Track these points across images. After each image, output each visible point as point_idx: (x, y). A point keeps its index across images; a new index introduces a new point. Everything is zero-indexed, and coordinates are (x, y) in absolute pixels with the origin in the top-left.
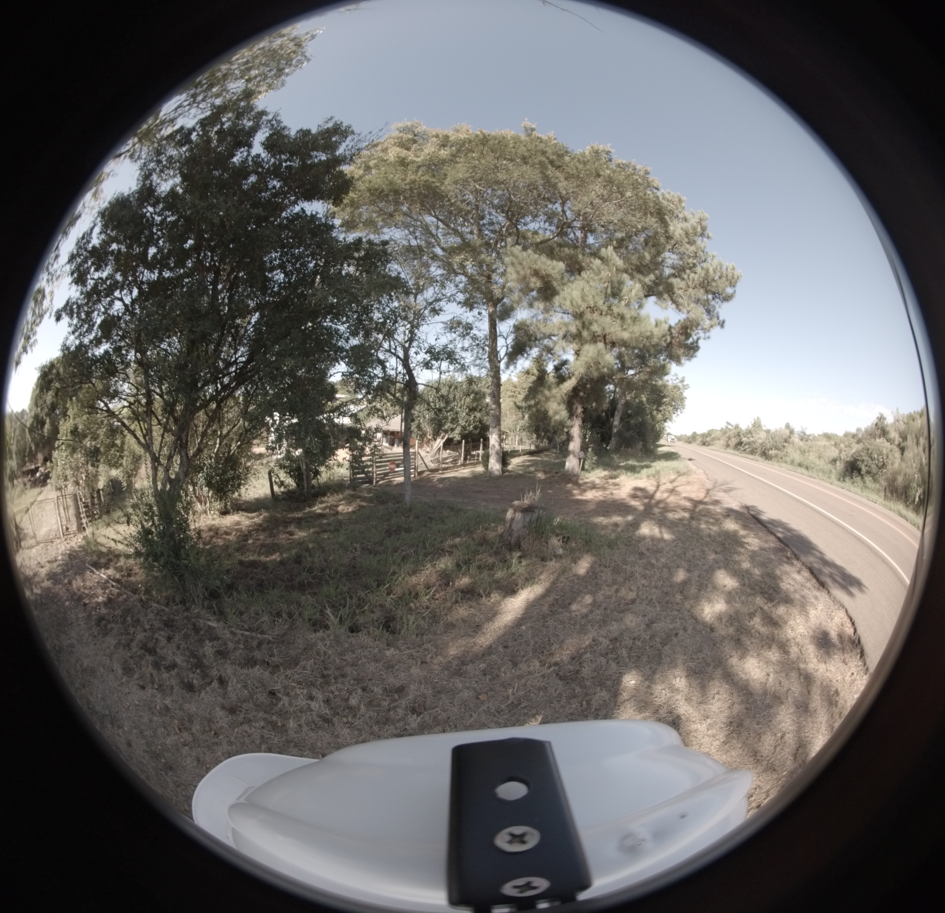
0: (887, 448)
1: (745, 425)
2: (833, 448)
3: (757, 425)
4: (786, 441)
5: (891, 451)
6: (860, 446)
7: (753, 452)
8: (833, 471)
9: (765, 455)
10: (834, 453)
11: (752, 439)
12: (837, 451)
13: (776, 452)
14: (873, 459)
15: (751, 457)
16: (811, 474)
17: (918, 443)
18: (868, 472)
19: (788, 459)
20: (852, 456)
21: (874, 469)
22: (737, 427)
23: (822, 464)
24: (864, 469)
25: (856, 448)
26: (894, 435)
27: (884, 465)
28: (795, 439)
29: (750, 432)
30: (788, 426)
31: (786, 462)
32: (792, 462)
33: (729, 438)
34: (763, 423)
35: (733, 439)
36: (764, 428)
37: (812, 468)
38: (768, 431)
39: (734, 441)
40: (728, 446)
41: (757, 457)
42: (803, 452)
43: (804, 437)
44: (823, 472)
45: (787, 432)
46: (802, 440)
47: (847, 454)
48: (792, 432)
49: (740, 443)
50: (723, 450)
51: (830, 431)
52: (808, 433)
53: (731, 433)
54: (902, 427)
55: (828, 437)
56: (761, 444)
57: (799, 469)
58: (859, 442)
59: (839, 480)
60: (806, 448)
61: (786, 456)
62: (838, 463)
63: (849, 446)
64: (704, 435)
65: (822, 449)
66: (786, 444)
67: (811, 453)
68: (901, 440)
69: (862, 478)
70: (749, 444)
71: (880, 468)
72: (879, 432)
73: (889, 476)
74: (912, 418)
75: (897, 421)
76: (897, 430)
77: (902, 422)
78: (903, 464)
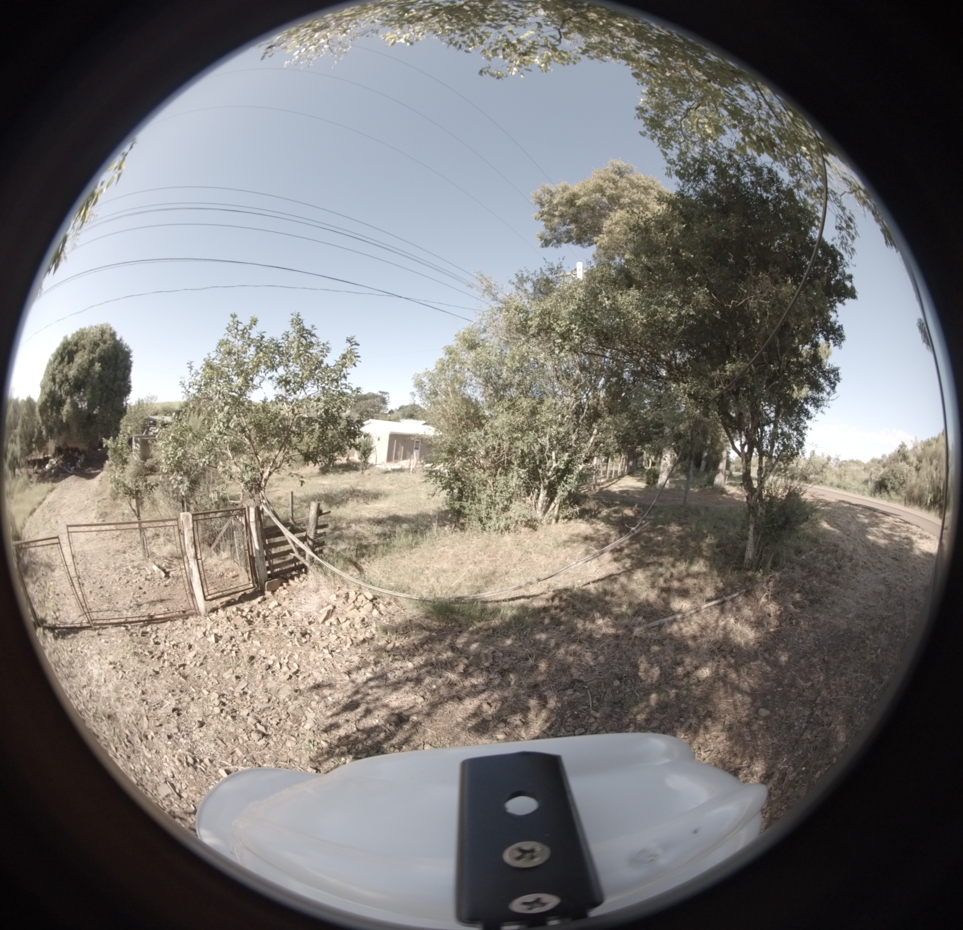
0: (906, 469)
2: (865, 472)
5: (910, 471)
8: (866, 489)
10: (866, 476)
12: (868, 474)
14: (896, 478)
18: (893, 488)
20: (880, 477)
21: (897, 486)
23: (855, 484)
24: (889, 486)
25: (882, 471)
26: (913, 459)
27: (904, 482)
42: (839, 476)
44: (858, 490)
46: (837, 465)
47: (876, 476)
54: (919, 451)
58: (884, 466)
59: (871, 495)
60: (842, 473)
62: (869, 483)
63: (878, 469)
65: (855, 473)
67: (847, 477)
68: (918, 462)
69: (889, 493)
71: (901, 485)
72: (901, 457)
73: (908, 489)
74: (928, 444)
75: (915, 447)
76: (915, 455)
77: (919, 448)
78: (919, 480)
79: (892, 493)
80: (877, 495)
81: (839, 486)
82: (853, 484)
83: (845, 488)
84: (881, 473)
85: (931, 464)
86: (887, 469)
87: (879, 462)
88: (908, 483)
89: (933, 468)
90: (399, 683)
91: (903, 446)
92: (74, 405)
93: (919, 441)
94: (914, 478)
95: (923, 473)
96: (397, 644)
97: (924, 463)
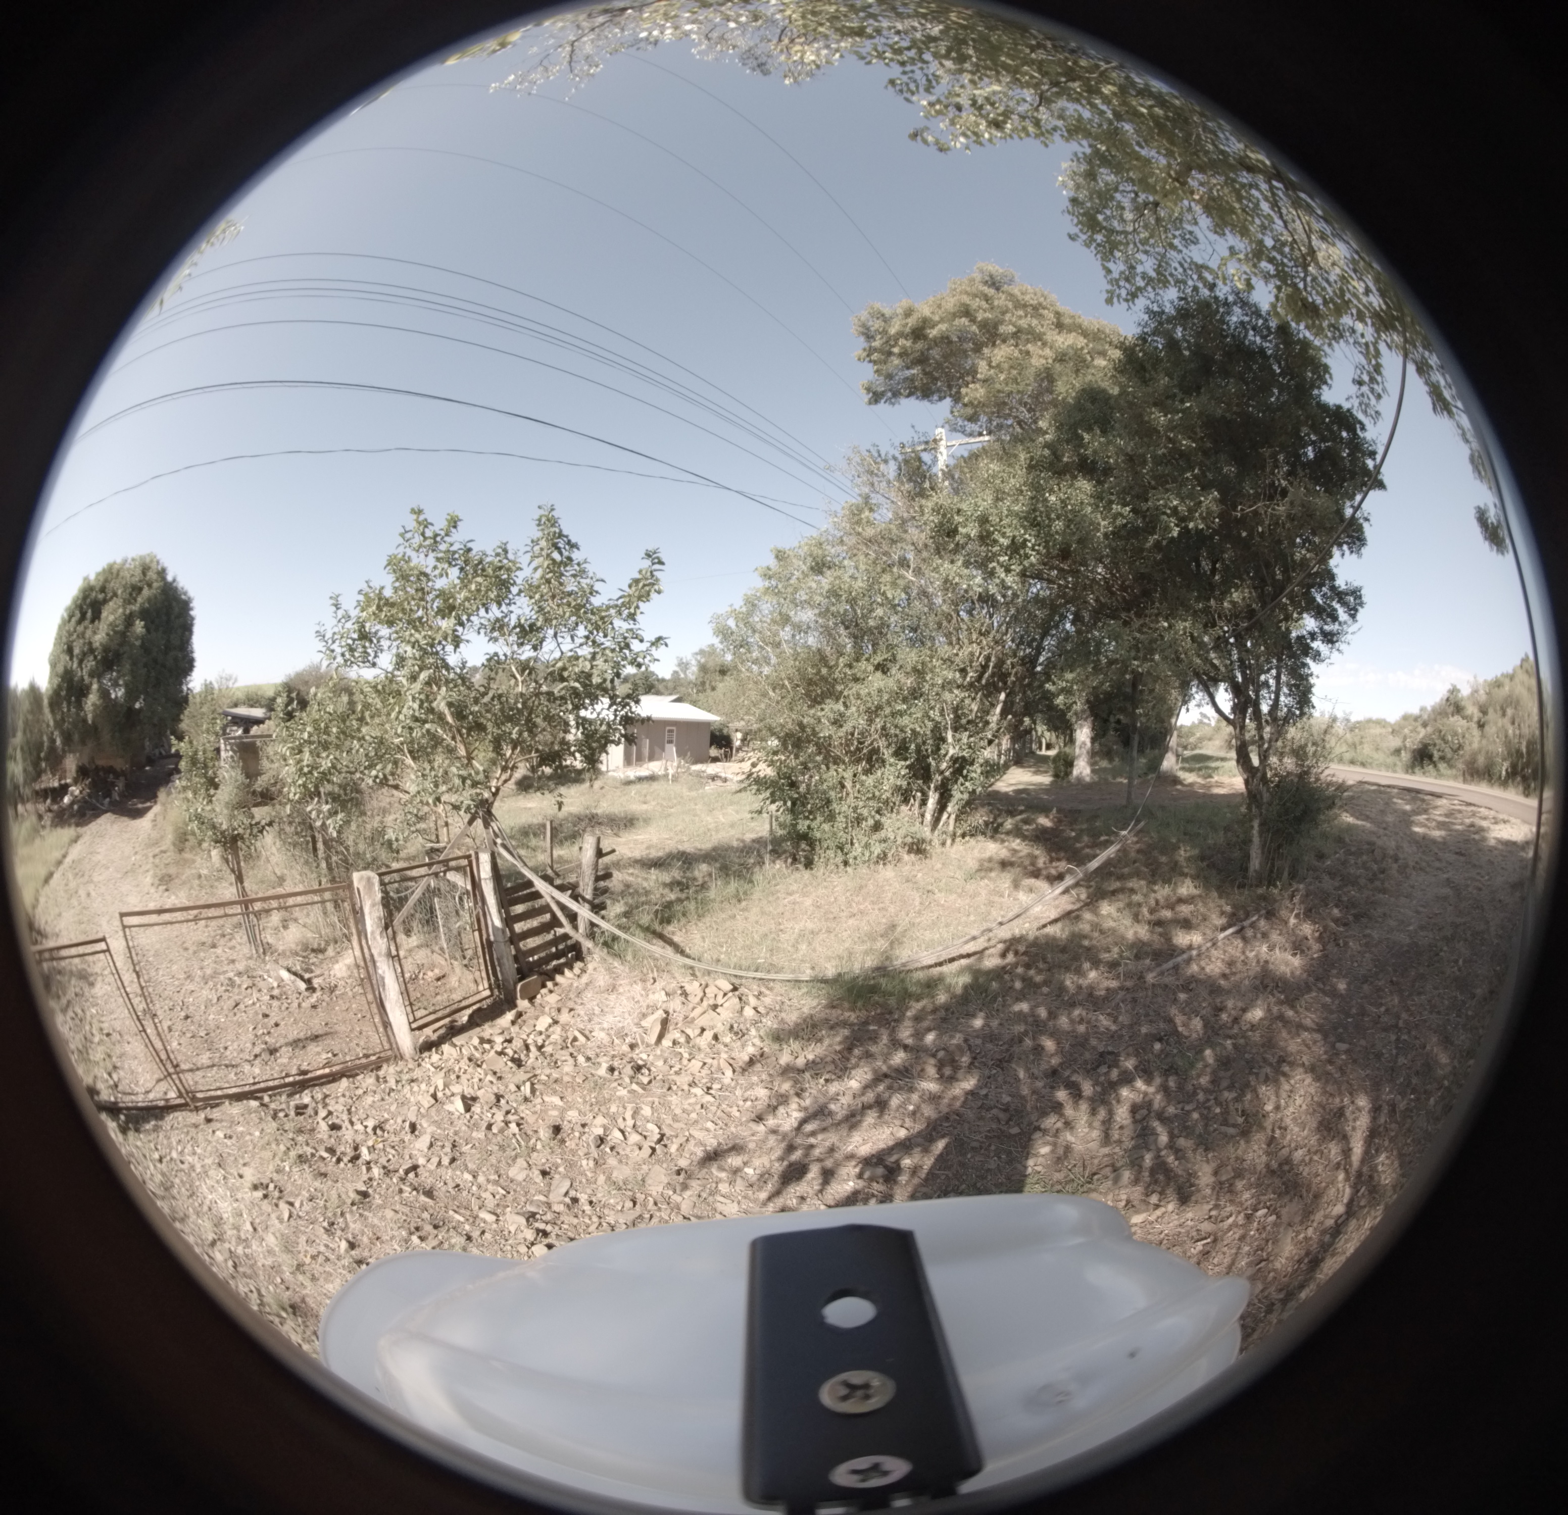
0: (1462, 727)
2: (1392, 736)
5: (1468, 729)
8: (1398, 763)
10: (1396, 742)
12: (1400, 740)
14: (1446, 742)
18: (1442, 758)
20: (1420, 742)
21: (1449, 754)
24: (1436, 755)
26: (1472, 710)
37: (1370, 764)
42: (1352, 746)
44: (1385, 765)
46: (1346, 730)
58: (1425, 725)
59: (1407, 772)
60: (1357, 740)
62: (1403, 753)
63: (1414, 731)
65: (1377, 740)
67: (1365, 746)
68: (1481, 714)
69: (1435, 766)
71: (1455, 751)
72: (1452, 709)
73: (1467, 757)
74: (1497, 684)
75: (1475, 691)
76: (1475, 702)
77: (1482, 692)
78: (1484, 742)
79: (1442, 766)
80: (1417, 770)
81: (1352, 762)
82: (1376, 756)
83: (1363, 765)
84: (1421, 735)
85: (1504, 714)
86: (1429, 729)
87: (1416, 719)
88: (1467, 748)
89: (1506, 721)
90: (853, 1115)
91: (1454, 691)
92: (104, 694)
93: (1481, 680)
94: (1476, 740)
95: (1491, 730)
96: (811, 1057)
97: (1492, 715)
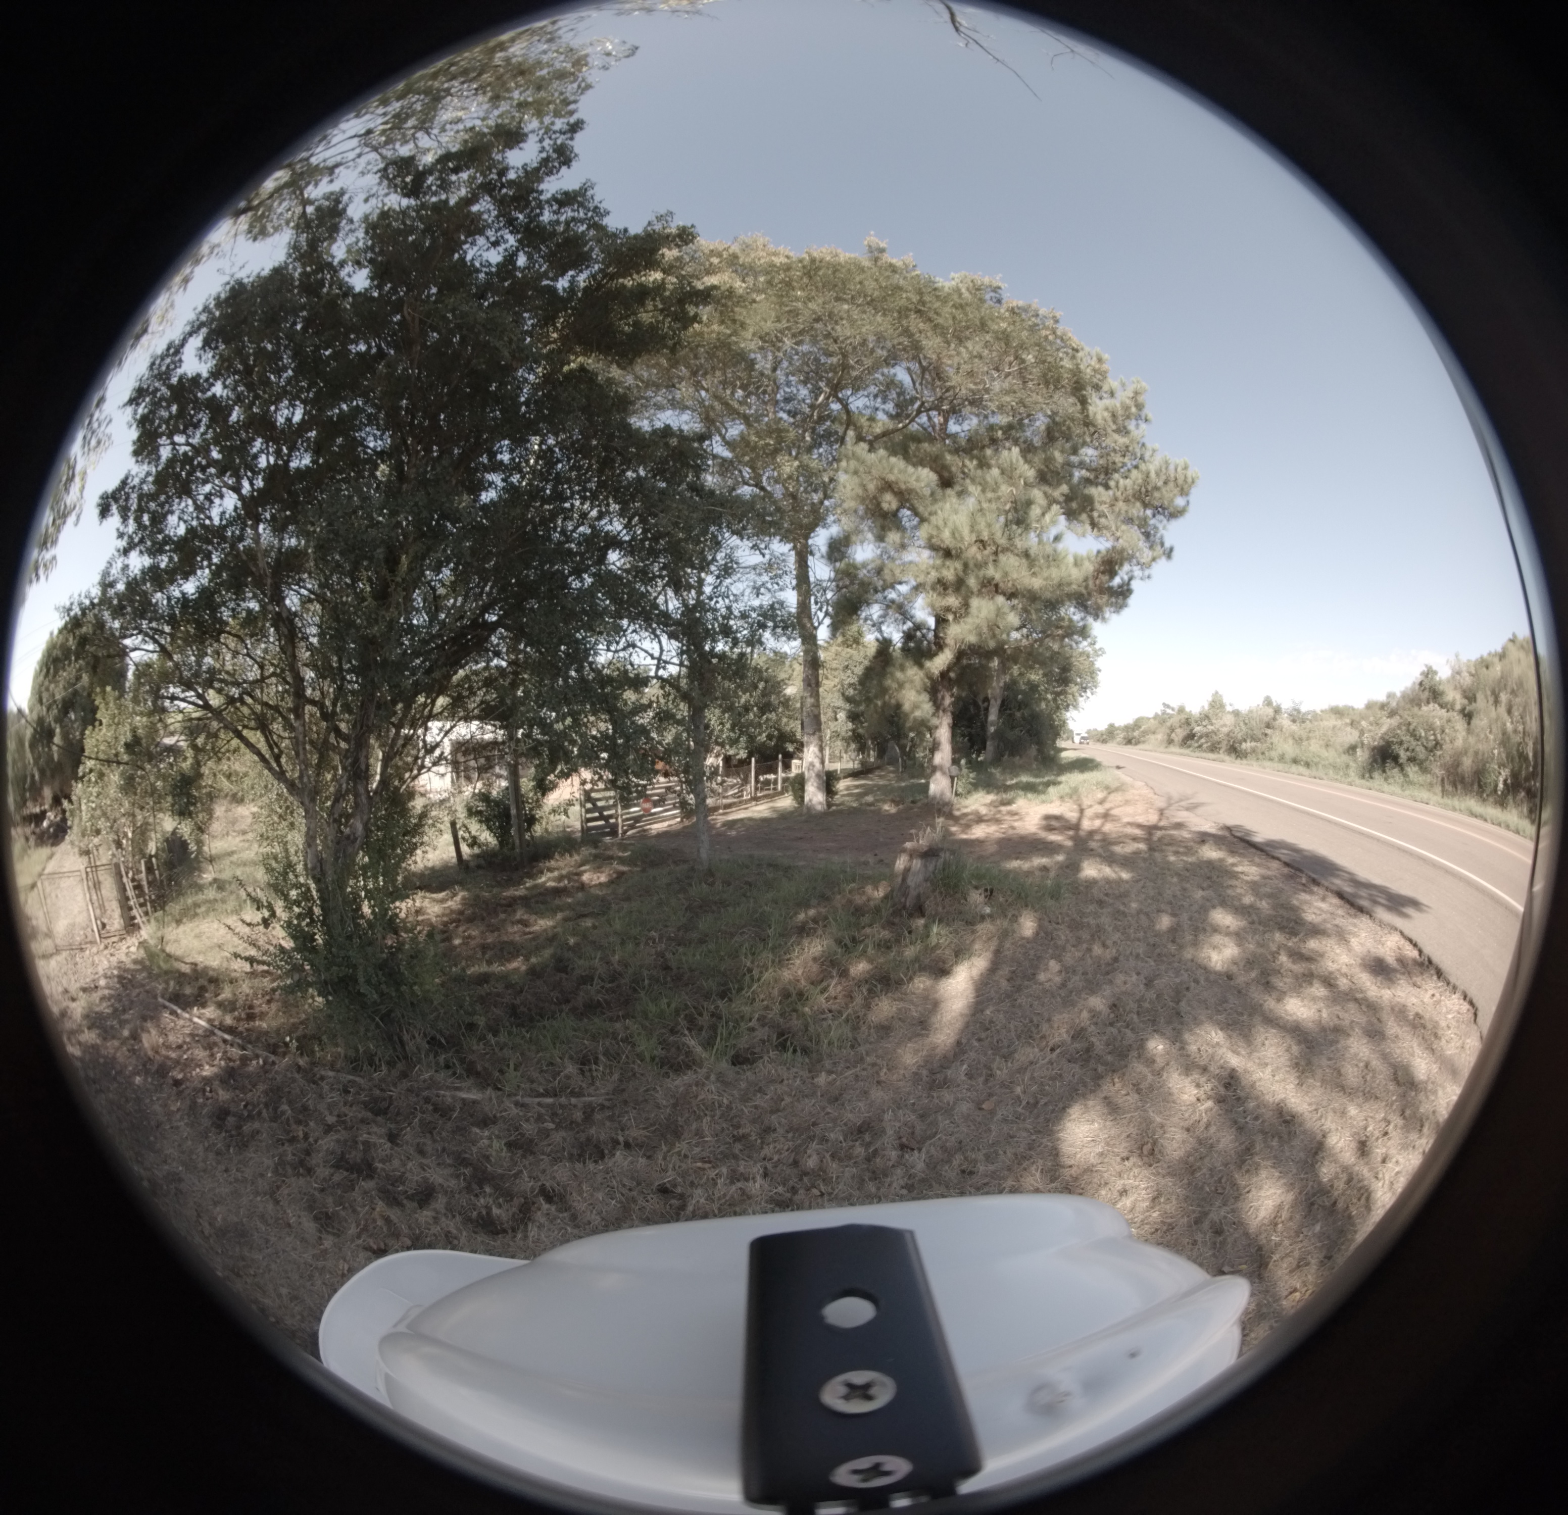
0: (1440, 719)
1: (1196, 706)
2: (1349, 729)
3: (1217, 704)
4: (1268, 726)
5: (1449, 721)
6: (1394, 721)
7: (1214, 748)
8: (1352, 764)
9: (1235, 750)
10: (1352, 736)
11: (1210, 728)
12: (1356, 734)
13: (1253, 744)
14: (1417, 738)
15: (1211, 756)
16: (1314, 773)
17: (1497, 702)
18: (1412, 760)
19: (1274, 754)
20: (1382, 738)
21: (1421, 753)
22: (1181, 710)
23: (1330, 755)
24: (1403, 756)
25: (1387, 724)
26: (1453, 696)
27: (1437, 745)
28: (1284, 721)
29: (1207, 717)
30: (1268, 702)
31: (1271, 759)
32: (1282, 758)
33: (1172, 730)
34: (1226, 700)
35: (1179, 731)
36: (1229, 708)
37: (1316, 764)
38: (1236, 713)
39: (1180, 734)
40: (1170, 742)
41: (1222, 755)
42: (1298, 741)
43: (1297, 717)
44: (1335, 767)
45: (1270, 712)
46: (1294, 721)
47: (1374, 736)
48: (1277, 710)
49: (1191, 736)
50: (1162, 749)
51: (1341, 702)
52: (1304, 709)
53: (1174, 721)
54: (1467, 680)
55: (1337, 712)
56: (1228, 735)
57: (1294, 768)
58: (1392, 714)
59: (1363, 777)
60: (1304, 734)
61: (1270, 749)
62: (1359, 751)
63: (1377, 724)
64: (1127, 728)
65: (1330, 733)
66: (1268, 731)
67: (1313, 741)
68: (1466, 702)
69: (1402, 769)
70: (1207, 735)
71: (1431, 750)
72: (1427, 693)
73: (1447, 759)
74: (1485, 664)
75: (1457, 673)
76: (1458, 687)
77: (1465, 674)
78: (1471, 739)
80: (1376, 774)
84: (1384, 729)
87: (1381, 707)
88: (1447, 746)
91: (1429, 673)
93: (1464, 659)
94: (1460, 735)
